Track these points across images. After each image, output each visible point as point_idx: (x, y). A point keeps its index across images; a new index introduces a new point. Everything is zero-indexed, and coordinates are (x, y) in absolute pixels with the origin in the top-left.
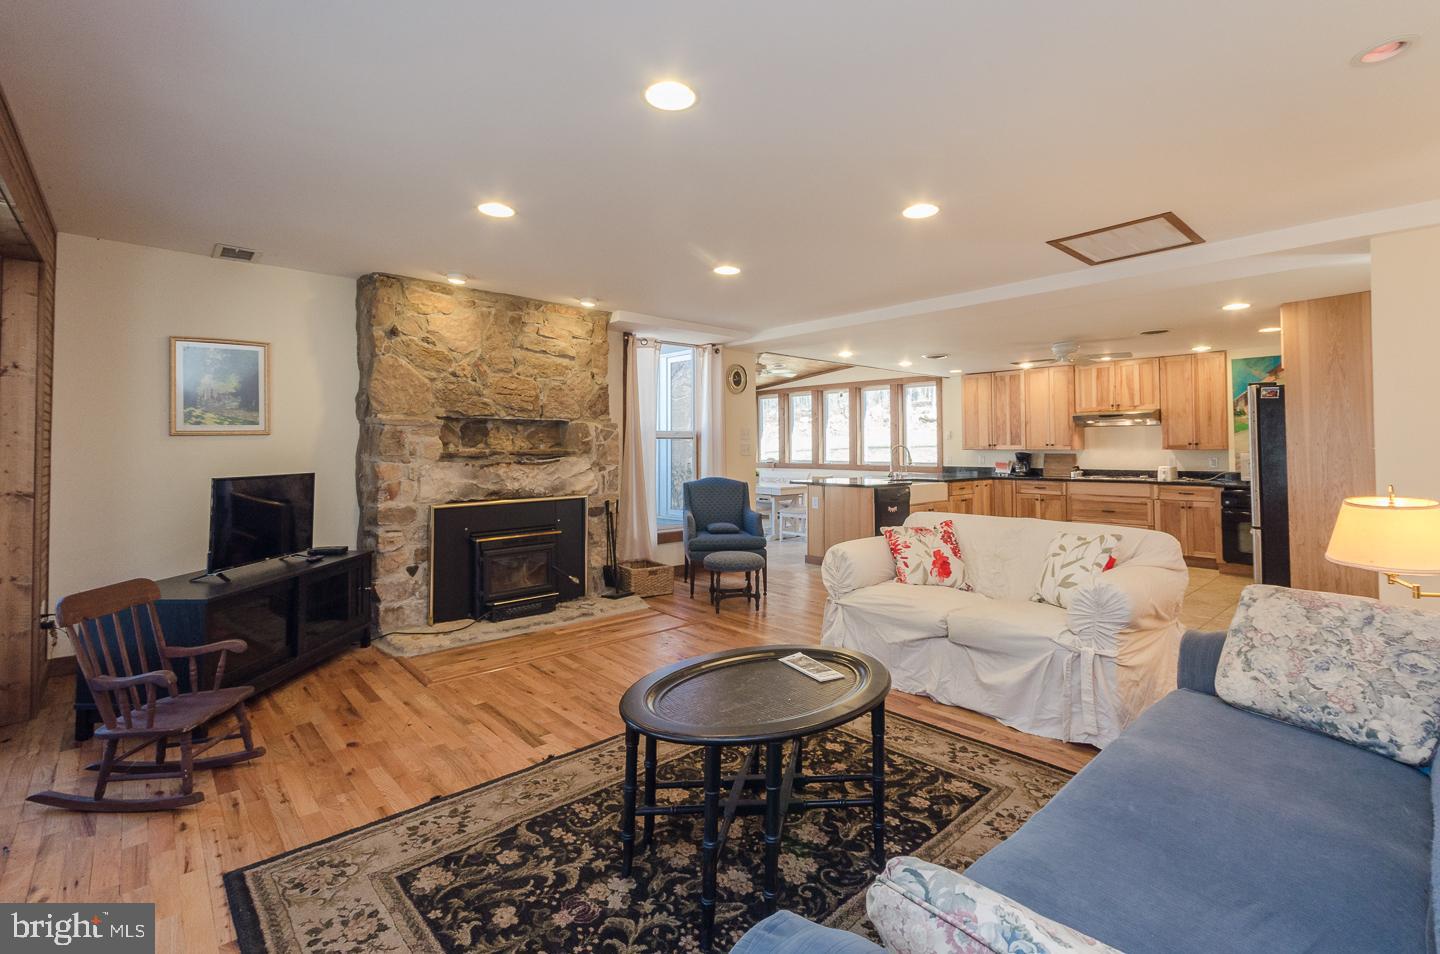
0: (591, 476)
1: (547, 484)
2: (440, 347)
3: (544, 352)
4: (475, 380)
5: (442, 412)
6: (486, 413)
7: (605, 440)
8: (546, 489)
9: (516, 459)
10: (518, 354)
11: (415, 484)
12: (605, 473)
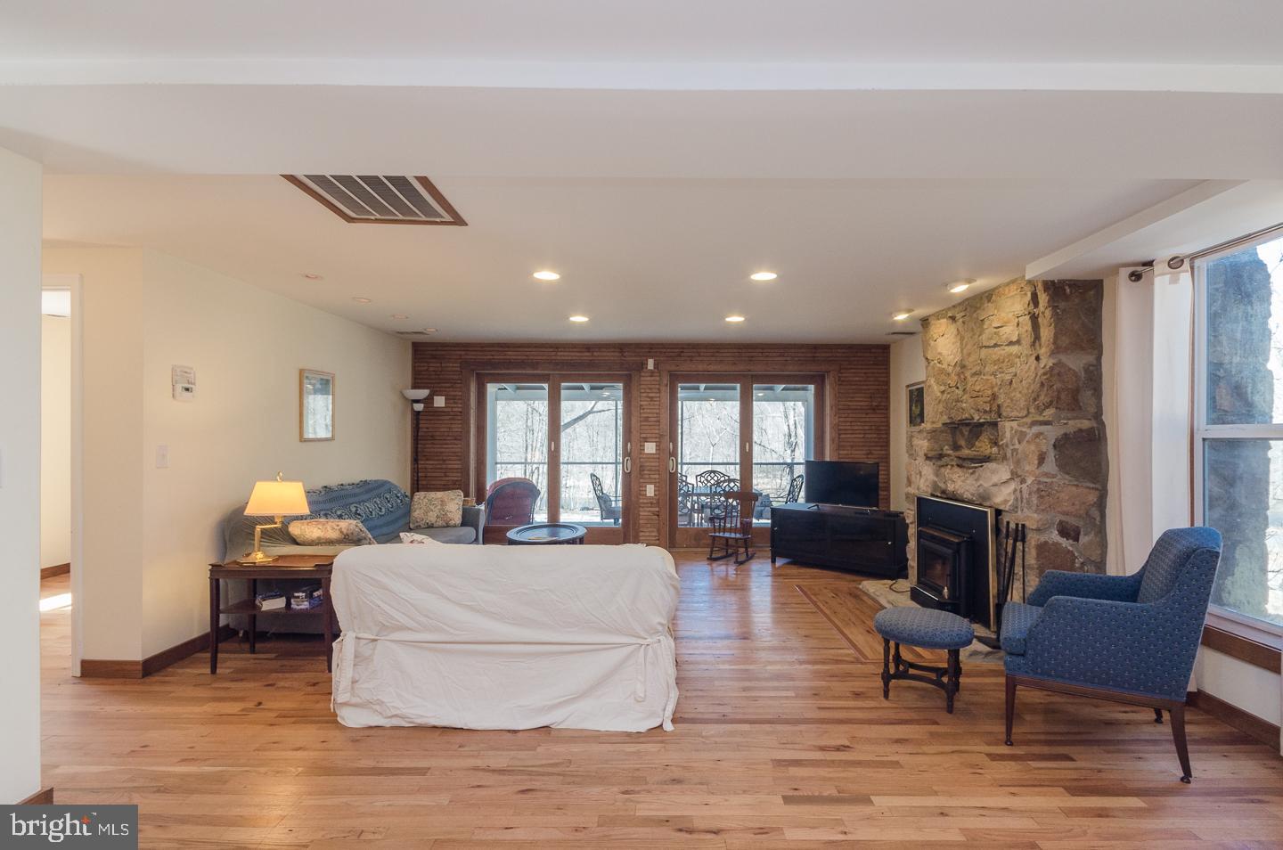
0: (1013, 486)
1: (972, 490)
2: (945, 366)
3: (996, 345)
4: (958, 388)
5: (945, 419)
6: (964, 417)
7: (1019, 443)
8: (973, 495)
9: (960, 462)
10: (984, 352)
11: (918, 476)
12: (1024, 486)
